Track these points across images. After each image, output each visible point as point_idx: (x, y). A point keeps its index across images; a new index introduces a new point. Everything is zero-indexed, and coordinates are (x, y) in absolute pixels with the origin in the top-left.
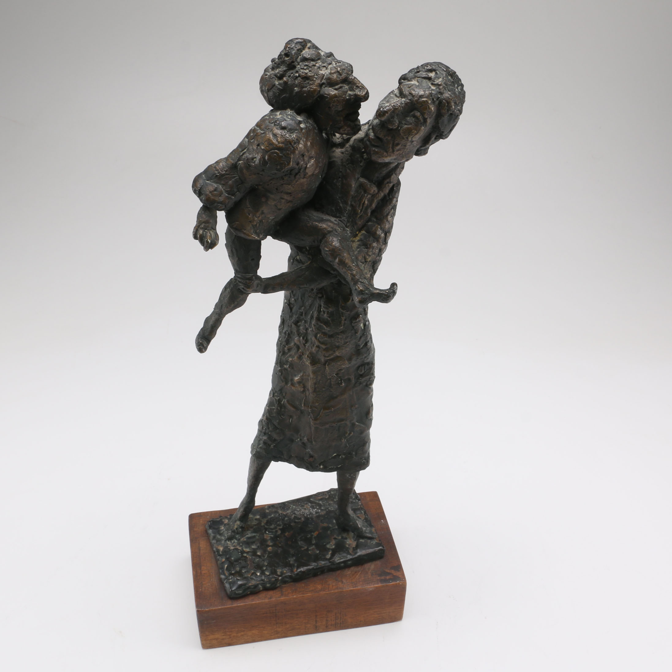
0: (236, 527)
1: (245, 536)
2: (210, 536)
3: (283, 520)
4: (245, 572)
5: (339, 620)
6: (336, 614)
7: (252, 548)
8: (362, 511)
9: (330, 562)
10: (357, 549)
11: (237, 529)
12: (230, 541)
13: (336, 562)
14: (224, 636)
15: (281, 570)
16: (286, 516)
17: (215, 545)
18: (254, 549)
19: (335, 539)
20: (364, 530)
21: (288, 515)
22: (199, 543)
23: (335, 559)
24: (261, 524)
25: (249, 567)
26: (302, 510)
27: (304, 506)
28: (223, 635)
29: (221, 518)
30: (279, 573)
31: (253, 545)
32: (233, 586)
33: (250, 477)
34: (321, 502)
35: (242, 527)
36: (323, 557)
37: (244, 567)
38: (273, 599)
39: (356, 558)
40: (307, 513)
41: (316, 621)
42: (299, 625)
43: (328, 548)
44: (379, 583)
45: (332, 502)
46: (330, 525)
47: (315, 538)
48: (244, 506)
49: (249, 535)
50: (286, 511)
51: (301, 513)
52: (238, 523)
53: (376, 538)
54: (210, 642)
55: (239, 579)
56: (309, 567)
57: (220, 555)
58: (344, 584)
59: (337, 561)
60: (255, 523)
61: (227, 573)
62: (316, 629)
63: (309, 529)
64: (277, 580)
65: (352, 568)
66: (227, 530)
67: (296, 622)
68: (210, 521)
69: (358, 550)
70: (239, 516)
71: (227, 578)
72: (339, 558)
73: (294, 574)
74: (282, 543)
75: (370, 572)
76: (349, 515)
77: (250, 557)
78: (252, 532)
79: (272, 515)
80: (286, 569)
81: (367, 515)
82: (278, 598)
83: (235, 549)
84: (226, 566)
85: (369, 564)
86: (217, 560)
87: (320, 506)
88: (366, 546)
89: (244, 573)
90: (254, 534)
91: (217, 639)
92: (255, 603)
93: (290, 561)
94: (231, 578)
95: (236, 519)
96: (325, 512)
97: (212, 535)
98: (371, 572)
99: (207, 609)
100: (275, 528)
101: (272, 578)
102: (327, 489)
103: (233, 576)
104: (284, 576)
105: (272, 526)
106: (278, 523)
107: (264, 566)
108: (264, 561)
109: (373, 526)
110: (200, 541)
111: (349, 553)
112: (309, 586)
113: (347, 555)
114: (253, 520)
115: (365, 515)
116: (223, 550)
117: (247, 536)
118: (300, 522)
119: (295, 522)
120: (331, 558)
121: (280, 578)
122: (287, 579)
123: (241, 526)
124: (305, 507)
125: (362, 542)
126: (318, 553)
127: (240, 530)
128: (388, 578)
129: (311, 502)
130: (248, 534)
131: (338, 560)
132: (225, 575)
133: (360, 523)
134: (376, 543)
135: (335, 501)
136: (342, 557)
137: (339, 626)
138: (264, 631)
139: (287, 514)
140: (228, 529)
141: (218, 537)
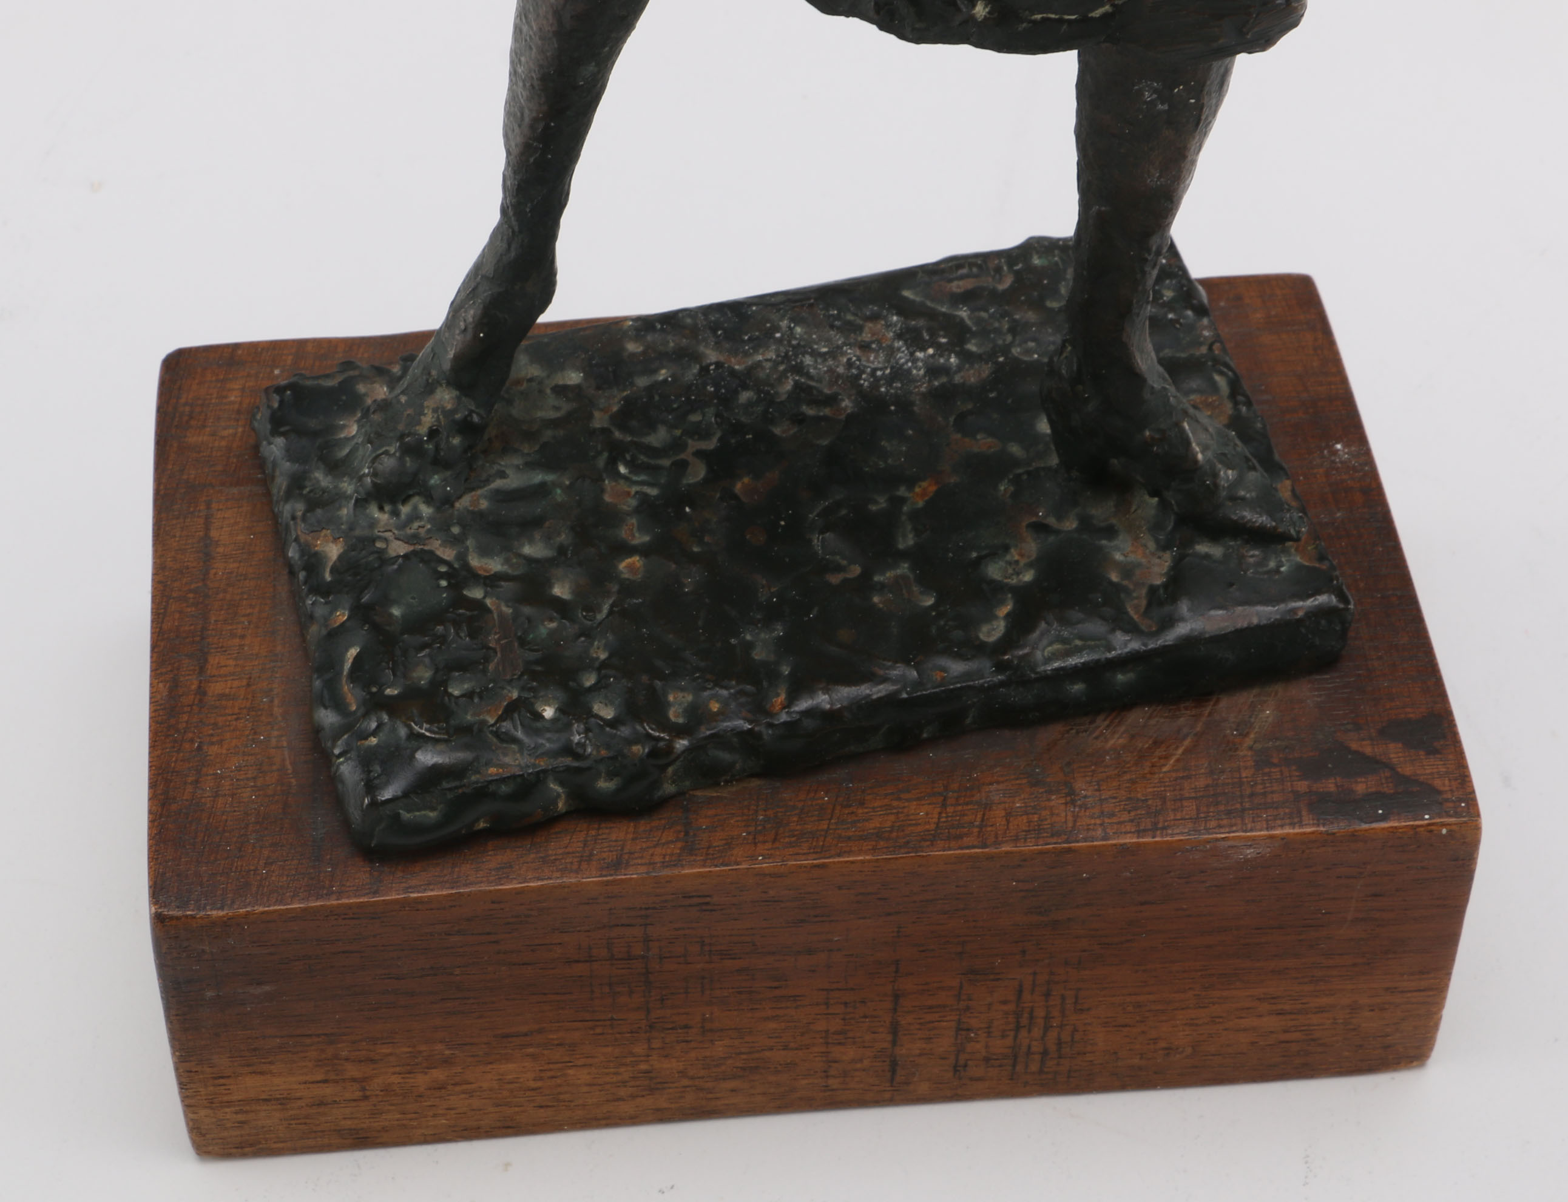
0: (428, 420)
1: (487, 481)
2: (273, 478)
3: (726, 401)
4: (469, 695)
5: (1037, 1032)
6: (1020, 992)
7: (520, 556)
8: (1217, 378)
9: (1001, 667)
10: (1173, 599)
11: (433, 433)
12: (387, 508)
13: (1042, 668)
14: (325, 1081)
15: (690, 698)
16: (745, 379)
17: (300, 530)
18: (529, 560)
19: (1040, 528)
20: (1223, 483)
21: (762, 375)
22: (208, 520)
23: (1034, 648)
24: (590, 416)
25: (491, 667)
26: (844, 354)
27: (860, 329)
28: (319, 1077)
29: (351, 373)
30: (675, 715)
31: (531, 541)
32: (388, 776)
33: (519, 90)
34: (963, 313)
35: (466, 428)
36: (958, 634)
37: (462, 666)
38: (633, 874)
39: (1164, 650)
40: (874, 370)
41: (895, 1030)
42: (786, 1048)
43: (992, 582)
44: (1306, 817)
45: (1031, 316)
46: (1015, 449)
47: (915, 515)
48: (486, 293)
49: (513, 481)
50: (746, 354)
51: (841, 370)
52: (445, 397)
53: (1298, 540)
54: (241, 1117)
55: (422, 736)
56: (864, 690)
57: (322, 590)
58: (1085, 807)
59: (1048, 660)
60: (551, 409)
61: (352, 696)
62: (892, 1080)
63: (882, 465)
64: (660, 754)
65: (1137, 717)
66: (376, 438)
67: (772, 1025)
68: (280, 390)
69: (1183, 607)
70: (451, 354)
71: (350, 727)
72: (1057, 646)
73: (770, 725)
74: (707, 539)
75: (1251, 748)
76: (1136, 378)
77: (508, 611)
78: (531, 466)
79: (663, 374)
80: (725, 693)
81: (1249, 403)
82: (665, 865)
83: (414, 553)
84: (353, 652)
85: (1244, 698)
86: (305, 619)
87: (959, 333)
88: (1231, 585)
89: (457, 697)
90: (538, 477)
91: (283, 1101)
92: (519, 892)
93: (749, 646)
94: (374, 725)
95: (434, 373)
96: (986, 370)
97: (287, 466)
98: (1258, 746)
99: (215, 913)
100: (677, 445)
101: (636, 742)
102: (1009, 238)
103: (385, 718)
104: (705, 732)
105: (659, 437)
106: (695, 418)
107: (585, 663)
108: (587, 633)
109: (1282, 468)
110: (214, 506)
111: (1121, 622)
112: (862, 804)
113: (1113, 631)
114: (541, 391)
115: (1236, 404)
116: (340, 557)
117: (498, 483)
118: (825, 418)
119: (799, 420)
120: (1008, 642)
121: (682, 744)
122: (725, 756)
123: (458, 416)
124: (866, 336)
125: (1207, 556)
126: (932, 607)
127: (456, 441)
128: (1361, 787)
129: (905, 309)
130: (502, 475)
131: (1054, 657)
132: (338, 705)
133: (1203, 436)
134: (1299, 567)
135: (1051, 310)
136: (1078, 642)
137: (1034, 1067)
138: (571, 1072)
139: (750, 371)
140: (379, 435)
141: (321, 478)
